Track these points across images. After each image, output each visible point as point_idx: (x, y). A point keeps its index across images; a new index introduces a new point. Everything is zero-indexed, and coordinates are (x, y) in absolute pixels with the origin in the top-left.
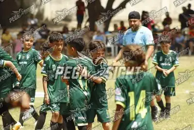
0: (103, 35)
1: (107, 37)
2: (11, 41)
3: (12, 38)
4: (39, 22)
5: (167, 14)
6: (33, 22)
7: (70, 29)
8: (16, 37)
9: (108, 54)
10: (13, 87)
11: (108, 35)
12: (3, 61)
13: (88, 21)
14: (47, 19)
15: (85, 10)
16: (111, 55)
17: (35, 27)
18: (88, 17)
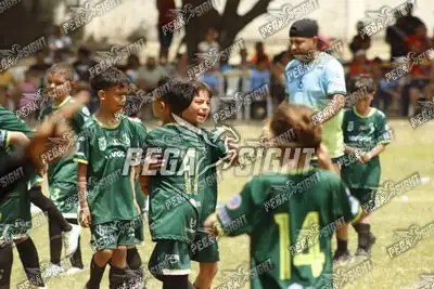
0: (217, 74)
2: (11, 87)
3: (12, 80)
4: (73, 43)
5: (360, 26)
6: (59, 44)
7: (143, 60)
8: (22, 77)
10: (29, 188)
12: (3, 132)
13: (184, 41)
14: (91, 38)
16: (234, 118)
17: (64, 55)
18: (182, 34)
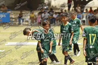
1: (83, 15)
3: (35, 16)
6: (45, 8)
9: (84, 24)
11: (83, 14)
14: (53, 6)
15: (72, 2)
16: (85, 24)
